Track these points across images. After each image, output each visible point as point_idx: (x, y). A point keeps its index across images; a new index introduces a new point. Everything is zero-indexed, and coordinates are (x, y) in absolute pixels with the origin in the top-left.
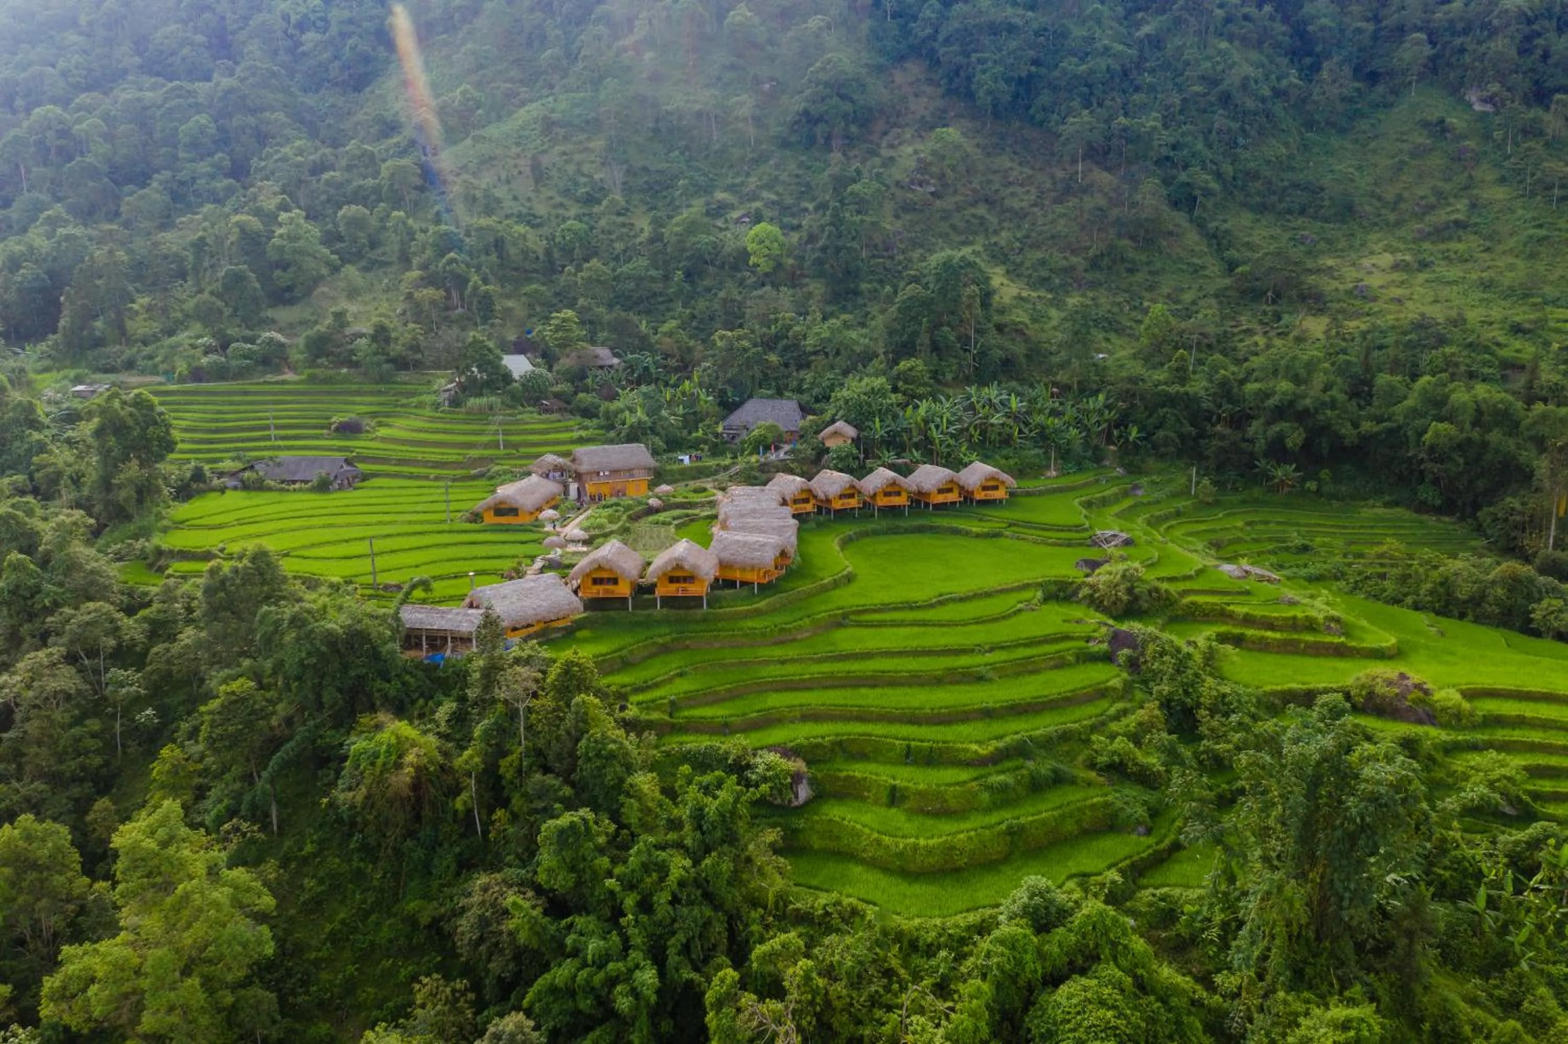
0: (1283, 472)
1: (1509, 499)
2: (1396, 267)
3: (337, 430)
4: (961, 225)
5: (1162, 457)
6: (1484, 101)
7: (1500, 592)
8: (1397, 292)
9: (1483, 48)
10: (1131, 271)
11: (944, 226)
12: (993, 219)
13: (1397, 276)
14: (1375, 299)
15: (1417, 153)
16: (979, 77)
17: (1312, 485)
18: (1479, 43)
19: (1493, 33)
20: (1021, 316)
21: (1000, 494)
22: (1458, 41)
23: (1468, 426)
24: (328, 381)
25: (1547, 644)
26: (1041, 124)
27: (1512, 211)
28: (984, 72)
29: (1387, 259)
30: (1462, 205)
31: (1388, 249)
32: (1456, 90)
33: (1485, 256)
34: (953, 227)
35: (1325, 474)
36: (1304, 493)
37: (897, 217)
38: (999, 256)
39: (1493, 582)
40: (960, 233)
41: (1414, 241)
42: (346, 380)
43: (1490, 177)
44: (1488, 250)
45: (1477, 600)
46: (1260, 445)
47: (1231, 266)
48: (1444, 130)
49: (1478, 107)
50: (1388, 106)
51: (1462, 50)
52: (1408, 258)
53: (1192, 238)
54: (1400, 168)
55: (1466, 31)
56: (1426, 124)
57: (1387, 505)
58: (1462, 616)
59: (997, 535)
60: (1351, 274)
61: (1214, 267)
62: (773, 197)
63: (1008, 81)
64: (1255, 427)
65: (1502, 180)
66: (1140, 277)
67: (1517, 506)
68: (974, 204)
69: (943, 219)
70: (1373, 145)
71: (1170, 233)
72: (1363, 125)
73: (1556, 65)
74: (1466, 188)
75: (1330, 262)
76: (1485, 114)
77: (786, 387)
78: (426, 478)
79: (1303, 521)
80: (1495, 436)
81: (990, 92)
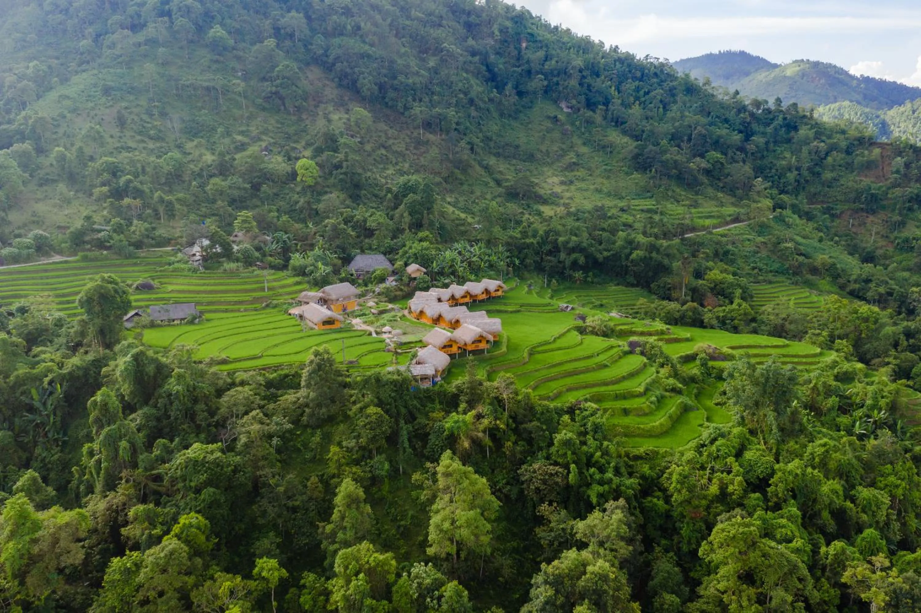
0: (578, 275)
1: (664, 279)
2: (561, 183)
3: (137, 288)
5: (529, 271)
6: (568, 107)
7: (691, 314)
9: (566, 83)
11: (371, 160)
13: (564, 187)
15: (549, 131)
16: (361, 80)
18: (565, 81)
19: (570, 76)
21: (499, 293)
22: (555, 79)
24: (96, 259)
26: (391, 107)
27: (593, 158)
28: (364, 79)
29: (556, 180)
30: (572, 154)
31: (554, 175)
32: (556, 102)
33: (591, 178)
36: (586, 282)
39: (687, 310)
41: (562, 171)
42: (106, 258)
43: (580, 142)
44: (591, 175)
45: (683, 317)
46: (568, 263)
47: (498, 182)
48: (557, 121)
49: (565, 110)
50: (530, 107)
51: (557, 84)
52: (564, 179)
54: (543, 138)
55: (558, 75)
56: (549, 117)
57: (616, 285)
59: (518, 311)
60: (546, 186)
61: (492, 183)
63: (376, 84)
64: (563, 256)
65: (584, 144)
66: (466, 187)
67: (669, 281)
68: (379, 148)
69: (368, 155)
70: (530, 126)
72: (521, 116)
73: (596, 92)
74: (572, 147)
75: (535, 181)
76: (570, 113)
77: (364, 247)
78: (239, 311)
80: (654, 255)
81: (368, 89)
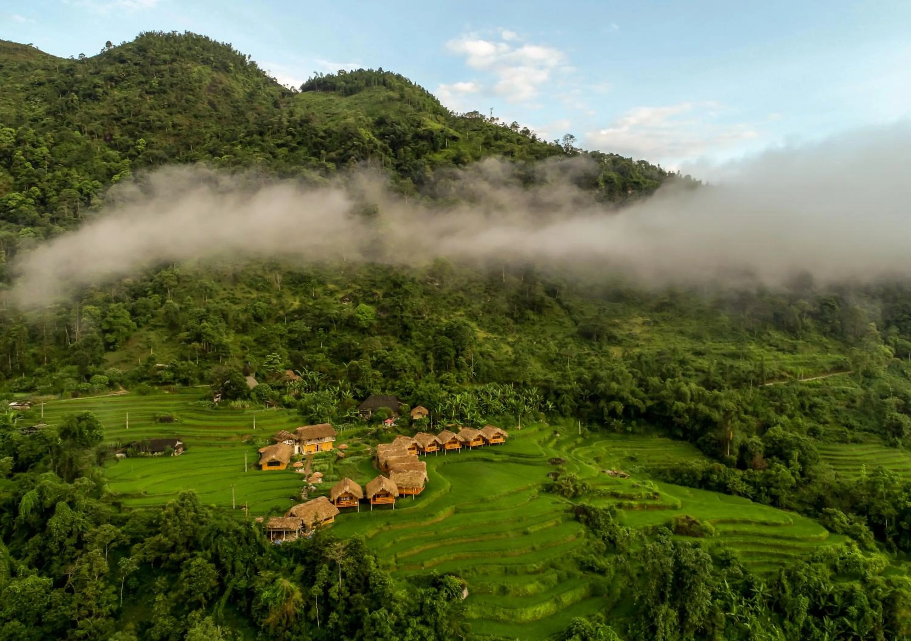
0: (616, 423)
1: (709, 433)
2: (644, 324)
4: (452, 301)
5: (565, 417)
7: (714, 476)
8: (647, 336)
10: (533, 324)
11: (444, 302)
12: (466, 299)
13: (646, 328)
14: (638, 339)
17: (630, 429)
20: (488, 347)
21: (501, 440)
23: (689, 402)
25: (735, 497)
29: (640, 320)
31: (640, 315)
33: (679, 319)
34: (448, 302)
35: (634, 423)
36: (626, 432)
37: (422, 297)
38: (473, 316)
39: (711, 472)
40: (452, 305)
42: (159, 393)
46: (606, 411)
47: (576, 323)
52: (648, 319)
53: (557, 308)
58: (700, 487)
60: (626, 326)
61: (568, 322)
62: (358, 287)
64: (603, 403)
66: (537, 327)
68: (457, 291)
69: (444, 298)
71: (548, 307)
75: (617, 321)
77: (386, 388)
79: (628, 445)
80: (700, 406)
